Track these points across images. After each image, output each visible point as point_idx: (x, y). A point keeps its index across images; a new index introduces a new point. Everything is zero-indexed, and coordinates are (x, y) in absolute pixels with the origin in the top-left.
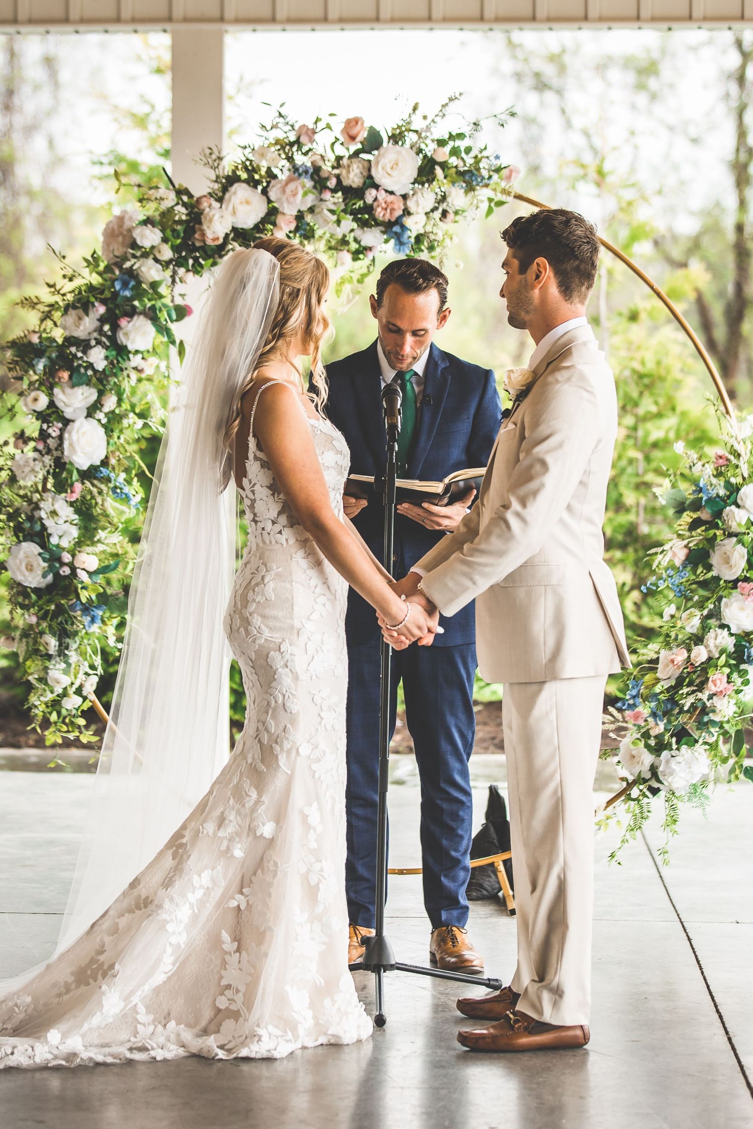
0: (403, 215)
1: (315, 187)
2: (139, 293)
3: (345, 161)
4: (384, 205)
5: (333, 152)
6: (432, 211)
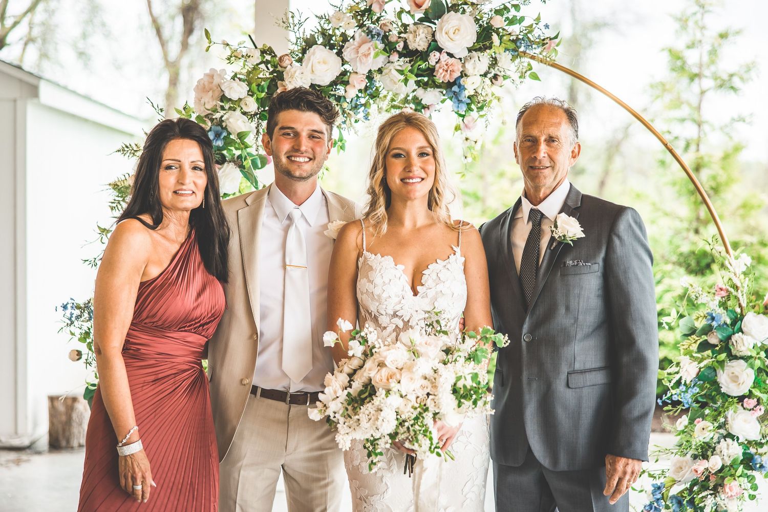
1: (385, 50)
2: (228, 142)
3: (411, 28)
4: (446, 67)
5: (400, 18)
6: (485, 75)
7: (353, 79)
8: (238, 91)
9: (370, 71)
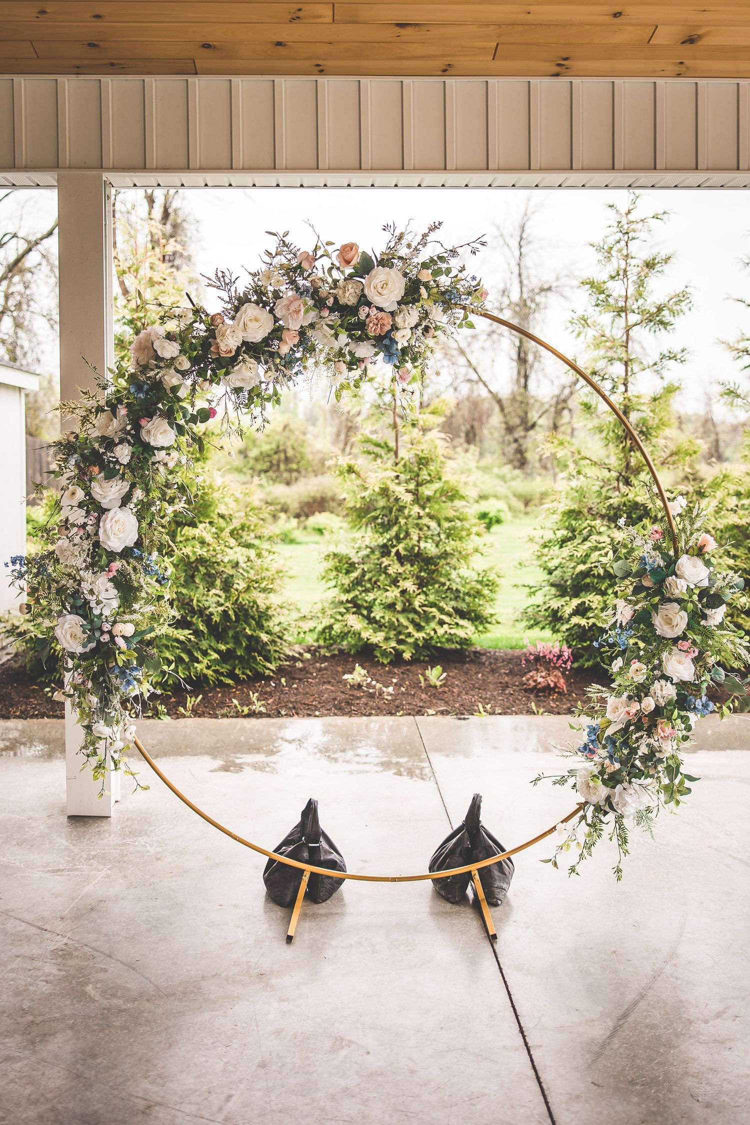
0: (392, 330)
1: (315, 306)
3: (341, 283)
4: (376, 321)
5: (331, 276)
6: (416, 327)
7: (285, 335)
8: (170, 350)
9: (302, 327)
